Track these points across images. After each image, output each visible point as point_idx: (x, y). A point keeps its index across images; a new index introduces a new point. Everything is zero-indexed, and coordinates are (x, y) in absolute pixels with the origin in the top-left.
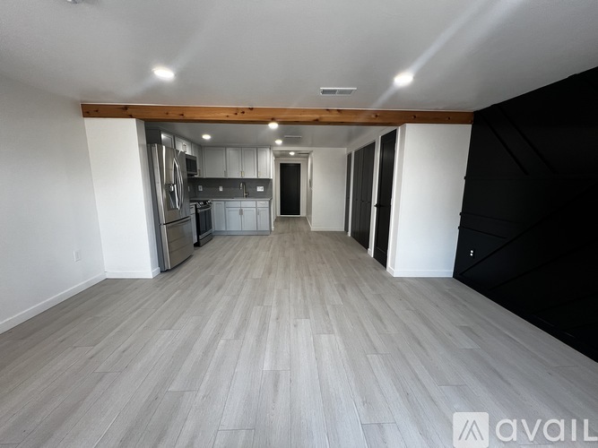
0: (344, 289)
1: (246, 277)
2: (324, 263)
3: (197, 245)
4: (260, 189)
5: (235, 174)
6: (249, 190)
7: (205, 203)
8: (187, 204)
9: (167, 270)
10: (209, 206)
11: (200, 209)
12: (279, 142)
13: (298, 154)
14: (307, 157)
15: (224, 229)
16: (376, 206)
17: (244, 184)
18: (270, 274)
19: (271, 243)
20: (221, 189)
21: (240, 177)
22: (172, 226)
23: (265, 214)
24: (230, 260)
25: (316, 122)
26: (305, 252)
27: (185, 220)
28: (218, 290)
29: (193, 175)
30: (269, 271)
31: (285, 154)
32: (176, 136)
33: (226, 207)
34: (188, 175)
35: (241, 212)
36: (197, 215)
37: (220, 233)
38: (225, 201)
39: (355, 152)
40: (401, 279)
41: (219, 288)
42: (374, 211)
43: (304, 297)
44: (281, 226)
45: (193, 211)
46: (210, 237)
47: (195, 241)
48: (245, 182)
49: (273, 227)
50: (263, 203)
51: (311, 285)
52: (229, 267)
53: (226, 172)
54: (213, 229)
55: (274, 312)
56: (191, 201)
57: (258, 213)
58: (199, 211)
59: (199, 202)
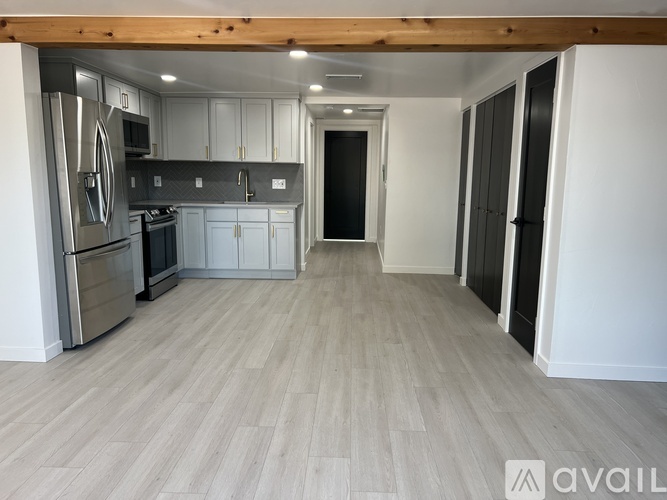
0: (434, 396)
1: (232, 365)
2: (398, 342)
3: (144, 297)
4: (279, 184)
5: (227, 154)
6: (256, 186)
7: (163, 211)
8: (123, 213)
9: (77, 347)
10: (171, 218)
11: (153, 223)
12: (316, 88)
13: (361, 112)
14: (381, 119)
15: (202, 265)
16: (516, 222)
17: (246, 173)
18: (282, 359)
19: (294, 297)
20: (199, 184)
21: (237, 159)
22: (90, 258)
23: (286, 236)
24: (205, 329)
25: (381, 45)
26: (362, 317)
27: (119, 244)
28: (171, 391)
29: (140, 155)
30: (281, 354)
31: (335, 112)
32: (106, 75)
33: (206, 221)
34: (128, 155)
35: (238, 233)
36: (146, 235)
37: (194, 274)
38: (205, 208)
39: (478, 108)
40: (562, 383)
41: (175, 385)
42: (511, 232)
43: (347, 412)
44: (322, 262)
45: (137, 227)
46: (174, 281)
47: (140, 287)
48: (247, 169)
49: (303, 264)
50: (282, 215)
51: (365, 386)
52: (201, 344)
53: (208, 149)
54: (180, 266)
55: (277, 442)
56: (132, 208)
57: (271, 235)
58: (150, 227)
59: (149, 208)
